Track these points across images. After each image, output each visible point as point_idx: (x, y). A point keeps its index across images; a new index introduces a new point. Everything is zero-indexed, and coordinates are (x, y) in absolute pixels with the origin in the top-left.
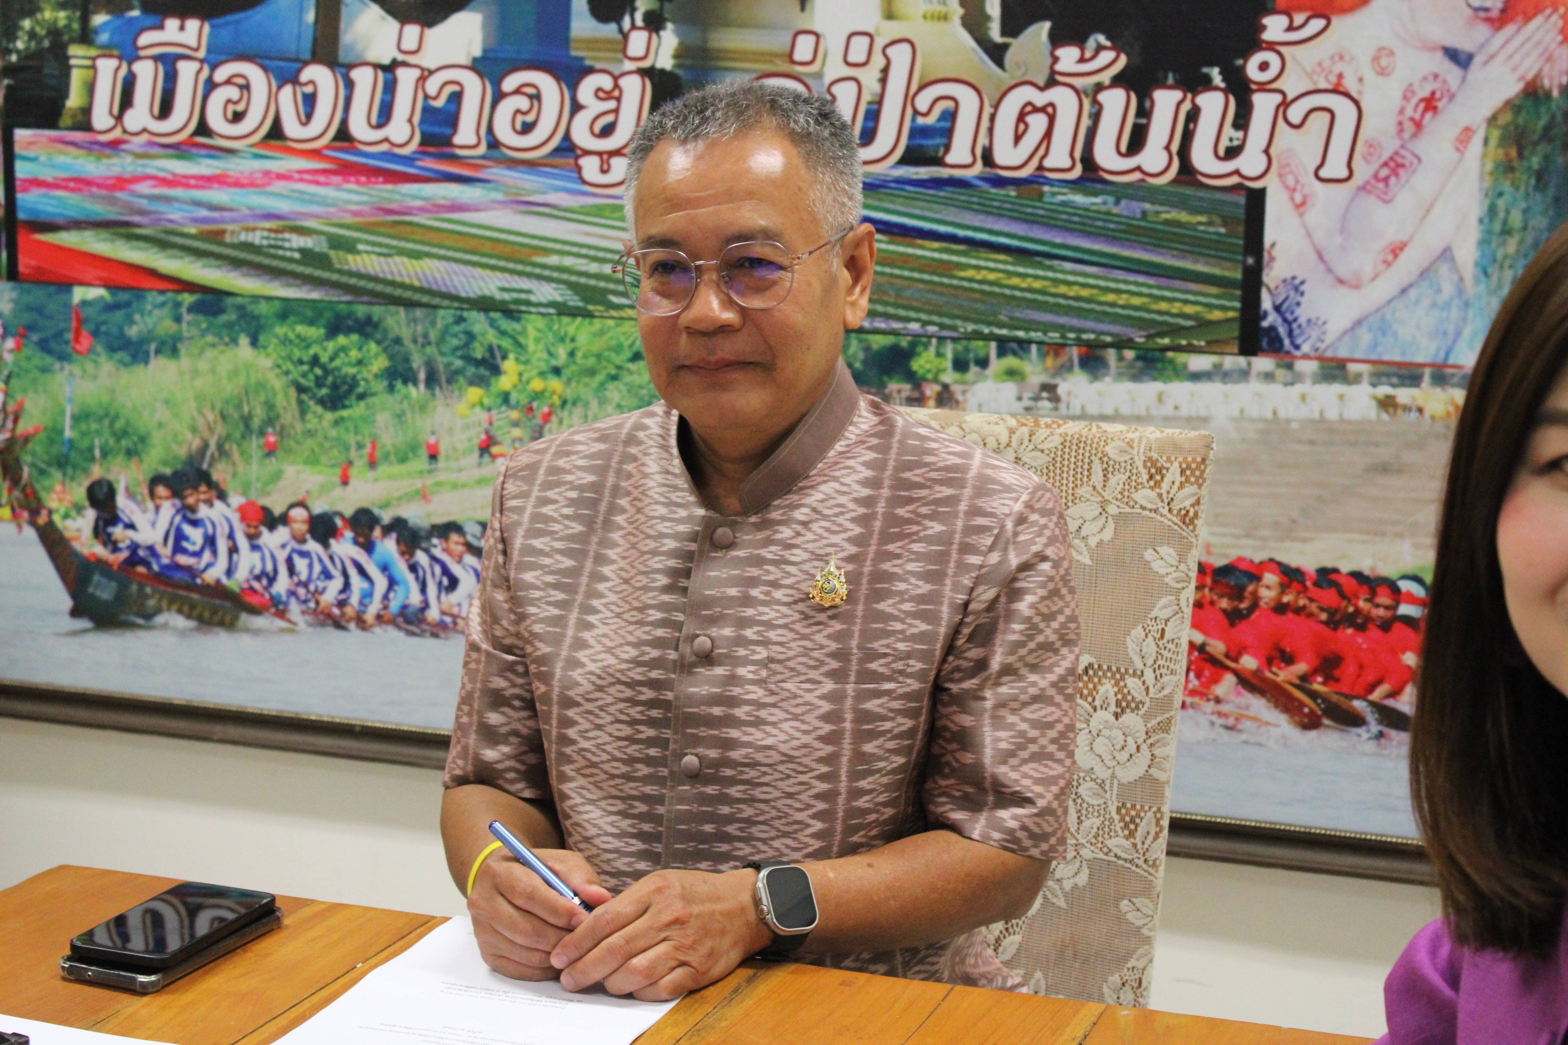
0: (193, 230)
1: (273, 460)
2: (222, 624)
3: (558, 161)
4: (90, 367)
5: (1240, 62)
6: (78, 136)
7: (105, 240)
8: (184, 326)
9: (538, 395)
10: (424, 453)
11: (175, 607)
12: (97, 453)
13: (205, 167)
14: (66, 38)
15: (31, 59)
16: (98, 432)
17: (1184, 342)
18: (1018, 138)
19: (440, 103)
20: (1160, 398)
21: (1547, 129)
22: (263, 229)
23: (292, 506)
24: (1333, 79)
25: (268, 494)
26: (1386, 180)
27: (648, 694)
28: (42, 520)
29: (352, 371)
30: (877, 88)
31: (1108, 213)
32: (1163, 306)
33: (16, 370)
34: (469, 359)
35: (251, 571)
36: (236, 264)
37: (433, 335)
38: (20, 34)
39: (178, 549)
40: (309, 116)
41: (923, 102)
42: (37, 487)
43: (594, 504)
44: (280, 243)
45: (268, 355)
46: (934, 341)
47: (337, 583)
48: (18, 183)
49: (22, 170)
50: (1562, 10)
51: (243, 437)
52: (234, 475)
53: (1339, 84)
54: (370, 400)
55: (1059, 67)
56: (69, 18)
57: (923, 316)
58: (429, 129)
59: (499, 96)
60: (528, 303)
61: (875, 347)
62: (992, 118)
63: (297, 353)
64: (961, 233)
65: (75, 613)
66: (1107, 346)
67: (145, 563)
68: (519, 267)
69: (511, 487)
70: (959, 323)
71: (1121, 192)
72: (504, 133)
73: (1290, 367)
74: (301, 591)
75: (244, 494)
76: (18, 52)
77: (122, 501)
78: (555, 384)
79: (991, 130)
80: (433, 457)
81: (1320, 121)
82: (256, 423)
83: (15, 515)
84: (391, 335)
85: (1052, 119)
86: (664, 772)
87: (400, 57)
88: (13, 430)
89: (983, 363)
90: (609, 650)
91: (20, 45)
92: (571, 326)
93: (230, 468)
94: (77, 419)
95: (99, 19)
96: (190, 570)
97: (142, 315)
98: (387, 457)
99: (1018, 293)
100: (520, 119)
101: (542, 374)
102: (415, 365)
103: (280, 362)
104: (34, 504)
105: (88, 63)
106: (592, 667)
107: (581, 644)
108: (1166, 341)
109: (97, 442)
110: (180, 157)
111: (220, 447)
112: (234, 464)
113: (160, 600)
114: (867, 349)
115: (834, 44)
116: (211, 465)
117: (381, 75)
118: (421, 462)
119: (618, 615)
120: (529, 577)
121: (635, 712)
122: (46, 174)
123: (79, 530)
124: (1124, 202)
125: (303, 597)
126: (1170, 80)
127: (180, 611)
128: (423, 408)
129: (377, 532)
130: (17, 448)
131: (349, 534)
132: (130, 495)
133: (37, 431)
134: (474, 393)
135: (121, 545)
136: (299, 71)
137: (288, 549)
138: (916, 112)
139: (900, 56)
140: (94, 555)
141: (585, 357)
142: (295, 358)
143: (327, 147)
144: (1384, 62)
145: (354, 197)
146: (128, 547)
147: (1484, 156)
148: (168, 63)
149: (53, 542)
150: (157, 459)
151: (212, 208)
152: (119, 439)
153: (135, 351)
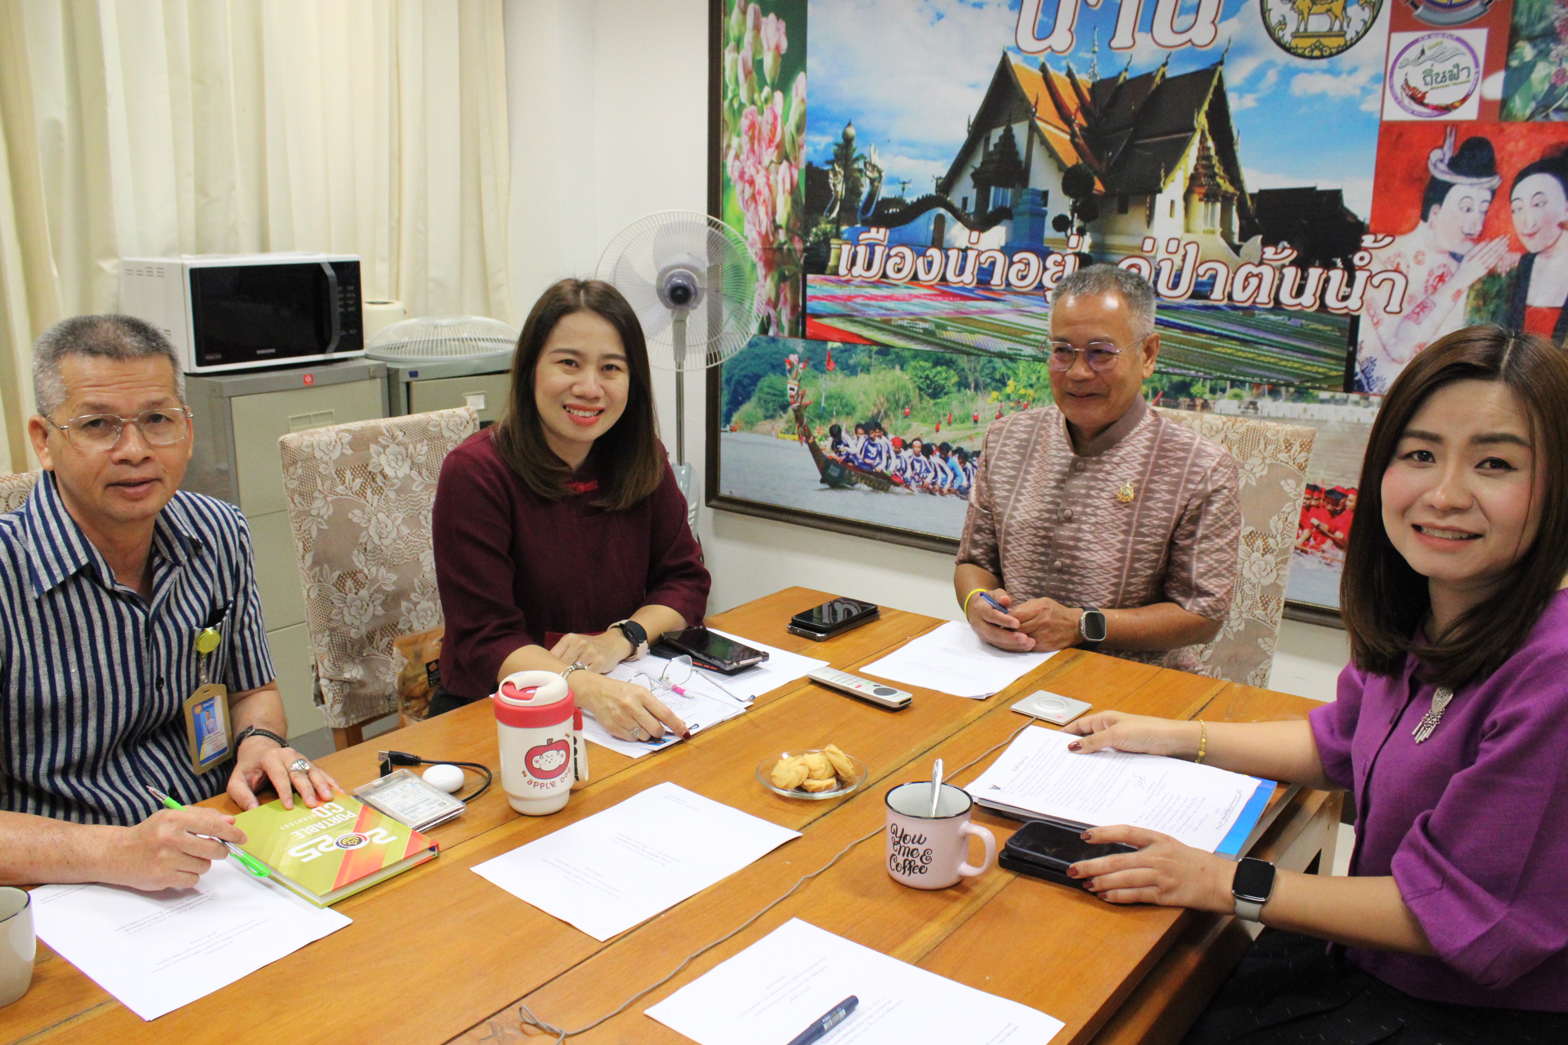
0: (878, 319)
1: (908, 419)
2: (882, 489)
3: (1036, 292)
4: (833, 376)
5: (1350, 256)
6: (833, 278)
7: (842, 322)
8: (873, 360)
9: (1023, 396)
10: (972, 420)
11: (863, 481)
12: (834, 413)
13: (884, 292)
14: (830, 236)
15: (816, 245)
16: (835, 405)
17: (1317, 385)
18: (1244, 288)
19: (986, 266)
20: (1305, 411)
21: (1499, 291)
22: (908, 319)
23: (914, 440)
24: (1395, 265)
25: (904, 434)
26: (1418, 313)
27: (1042, 533)
28: (811, 441)
29: (943, 382)
30: (1181, 263)
31: (1285, 324)
32: (1309, 368)
33: (803, 377)
34: (993, 379)
35: (896, 468)
36: (896, 334)
37: (978, 368)
38: (811, 234)
39: (866, 456)
40: (929, 271)
41: (1201, 271)
42: (810, 427)
43: (1026, 448)
44: (914, 326)
45: (907, 374)
46: (1201, 380)
47: (932, 475)
48: (807, 297)
49: (810, 292)
50: (1509, 236)
51: (895, 409)
53: (1397, 268)
54: (950, 395)
55: (1265, 256)
56: (831, 228)
57: (1197, 368)
58: (980, 277)
59: (1012, 263)
60: (1020, 355)
61: (1174, 381)
62: (1233, 279)
63: (920, 374)
64: (1216, 331)
65: (822, 481)
66: (1281, 385)
67: (852, 461)
68: (1017, 339)
69: (991, 438)
70: (1213, 372)
71: (1291, 315)
72: (1013, 279)
73: (1367, 399)
74: (917, 477)
75: (895, 433)
76: (810, 242)
77: (844, 434)
78: (1030, 391)
79: (1232, 284)
80: (976, 421)
81: (1387, 285)
82: (901, 403)
83: (800, 439)
84: (960, 367)
85: (1261, 280)
86: (1046, 567)
87: (970, 246)
88: (801, 402)
89: (1223, 390)
90: (1027, 512)
91: (811, 239)
92: (1038, 366)
94: (828, 398)
95: (844, 228)
96: (870, 466)
97: (856, 355)
98: (956, 421)
99: (1241, 359)
100: (1020, 274)
101: (1025, 387)
102: (970, 381)
103: (912, 377)
104: (807, 433)
105: (838, 247)
106: (1019, 519)
107: (1015, 509)
108: (1309, 384)
109: (835, 409)
110: (874, 287)
111: (885, 413)
113: (857, 478)
114: (1171, 382)
115: (1162, 243)
117: (961, 253)
118: (970, 424)
119: (1032, 497)
120: (996, 478)
121: (1036, 540)
122: (819, 294)
124: (1292, 320)
125: (917, 480)
126: (1317, 263)
127: (865, 483)
128: (972, 400)
129: (950, 453)
130: (802, 409)
131: (938, 453)
132: (847, 432)
133: (810, 403)
134: (995, 394)
135: (843, 453)
136: (926, 251)
137: (912, 459)
138: (1198, 276)
139: (1192, 249)
140: (831, 457)
141: (1044, 380)
142: (919, 376)
143: (937, 284)
144: (1420, 258)
145: (947, 306)
146: (845, 454)
147: (1467, 304)
148: (871, 247)
149: (815, 450)
150: (859, 417)
151: (887, 309)
152: (843, 408)
153: (852, 370)
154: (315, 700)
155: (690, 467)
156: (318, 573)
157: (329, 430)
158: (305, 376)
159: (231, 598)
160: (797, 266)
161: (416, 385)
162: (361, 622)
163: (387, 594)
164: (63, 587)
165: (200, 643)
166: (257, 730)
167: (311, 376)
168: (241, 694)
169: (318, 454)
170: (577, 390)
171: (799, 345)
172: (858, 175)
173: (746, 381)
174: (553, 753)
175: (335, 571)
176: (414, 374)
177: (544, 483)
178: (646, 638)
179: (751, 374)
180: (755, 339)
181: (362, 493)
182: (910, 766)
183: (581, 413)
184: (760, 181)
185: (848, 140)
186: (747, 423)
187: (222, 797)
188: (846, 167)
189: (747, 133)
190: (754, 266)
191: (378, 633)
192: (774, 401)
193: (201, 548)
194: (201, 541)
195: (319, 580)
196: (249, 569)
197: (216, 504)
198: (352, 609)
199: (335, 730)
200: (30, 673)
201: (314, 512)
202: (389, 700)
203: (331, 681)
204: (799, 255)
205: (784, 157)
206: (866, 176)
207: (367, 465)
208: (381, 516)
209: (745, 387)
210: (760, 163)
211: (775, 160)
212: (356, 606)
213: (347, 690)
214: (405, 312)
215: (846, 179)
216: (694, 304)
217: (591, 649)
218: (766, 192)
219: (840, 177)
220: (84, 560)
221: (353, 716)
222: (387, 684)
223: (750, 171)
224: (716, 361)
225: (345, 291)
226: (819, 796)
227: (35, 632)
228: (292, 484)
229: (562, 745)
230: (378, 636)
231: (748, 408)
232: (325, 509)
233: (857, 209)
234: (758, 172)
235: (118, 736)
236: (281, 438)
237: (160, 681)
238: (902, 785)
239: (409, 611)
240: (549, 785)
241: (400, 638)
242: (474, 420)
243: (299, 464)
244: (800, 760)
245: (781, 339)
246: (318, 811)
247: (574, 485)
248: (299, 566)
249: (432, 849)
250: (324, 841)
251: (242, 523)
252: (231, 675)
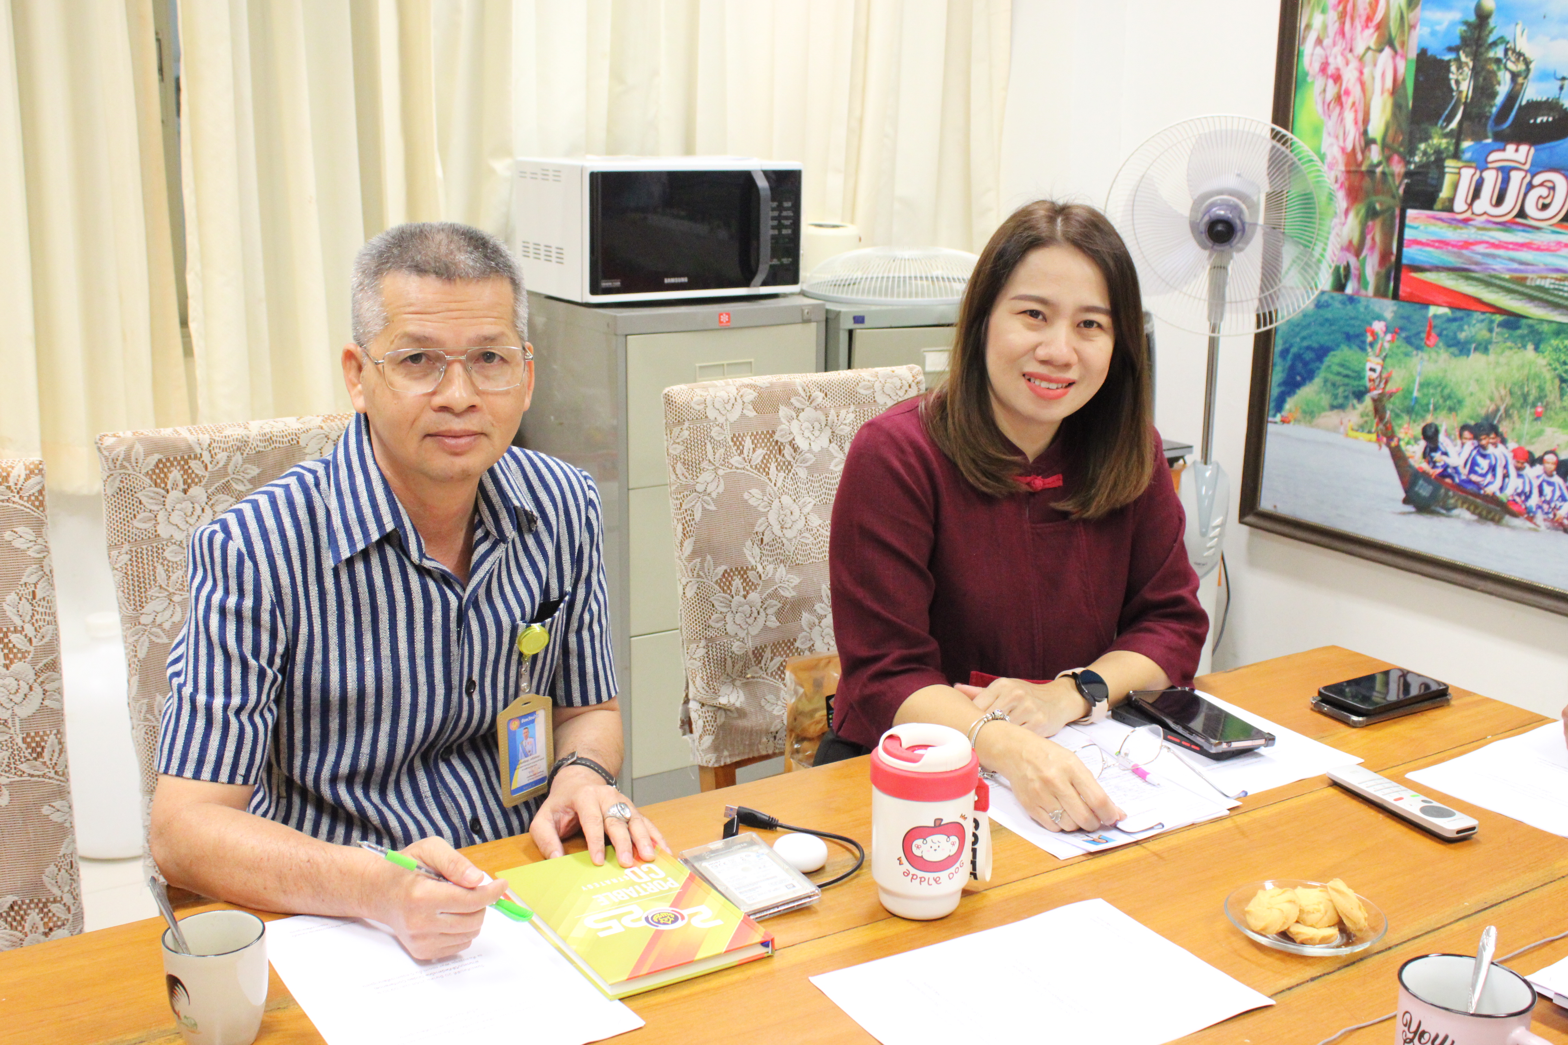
0: (1507, 276)
1: (1539, 423)
2: (1492, 520)
4: (1433, 355)
6: (1445, 215)
7: (1453, 279)
8: (1494, 334)
11: (1465, 506)
12: (1431, 407)
13: (1520, 237)
14: (1444, 155)
15: (1423, 168)
16: (1433, 395)
22: (1552, 278)
23: (1546, 453)
25: (1533, 444)
28: (1393, 444)
33: (1390, 353)
35: (1516, 490)
36: (1531, 298)
38: (1418, 152)
39: (1472, 471)
42: (1394, 424)
44: (1561, 288)
45: (1544, 357)
48: (1405, 242)
49: (1408, 234)
51: (1522, 406)
52: (1513, 429)
56: (1448, 143)
65: (1406, 501)
67: (1451, 476)
74: (1546, 507)
75: (1518, 442)
76: (1415, 163)
77: (1442, 438)
82: (1531, 398)
83: (1379, 439)
88: (1384, 388)
91: (1417, 159)
93: (1511, 425)
94: (1422, 386)
95: (1466, 144)
96: (1476, 484)
97: (1469, 326)
103: (1552, 362)
104: (1389, 433)
105: (1456, 171)
109: (1432, 401)
110: (1506, 231)
111: (1506, 411)
112: (1514, 423)
113: (1457, 501)
116: (1499, 422)
122: (1423, 237)
123: (1414, 452)
125: (1546, 510)
127: (1468, 509)
130: (1385, 399)
132: (1448, 435)
133: (1398, 390)
135: (1438, 464)
137: (1541, 479)
140: (1421, 468)
142: (1562, 361)
146: (1442, 466)
148: (1505, 173)
149: (1398, 457)
150: (1467, 415)
151: (1521, 263)
152: (1445, 401)
153: (1462, 348)
154: (682, 726)
155: (1218, 467)
156: (698, 566)
157: (728, 384)
158: (721, 314)
159: (568, 588)
160: (1393, 197)
161: (859, 334)
162: (748, 633)
163: (785, 601)
164: (365, 555)
165: (524, 641)
166: (578, 758)
167: (728, 314)
168: (570, 711)
169: (711, 414)
170: (1041, 353)
171: (1388, 308)
172: (1494, 67)
173: (1309, 356)
174: (941, 838)
175: (721, 564)
176: (859, 320)
177: (985, 473)
178: (1107, 697)
179: (1315, 345)
180: (1325, 297)
181: (764, 468)
182: (1456, 927)
183: (1044, 385)
184: (1350, 76)
185: (1483, 17)
186: (1305, 412)
187: (520, 839)
188: (1476, 56)
189: (1335, 7)
190: (1331, 197)
191: (768, 651)
192: (1346, 385)
193: (535, 522)
194: (536, 513)
195: (699, 574)
196: (595, 554)
197: (562, 468)
198: (737, 616)
199: (702, 768)
200: (318, 657)
201: (700, 488)
202: (775, 737)
203: (703, 705)
204: (1397, 183)
205: (1387, 41)
206: (1506, 69)
207: (774, 432)
208: (786, 500)
209: (1306, 364)
210: (1351, 50)
211: (1373, 46)
212: (743, 612)
213: (721, 719)
214: (860, 239)
215: (1476, 72)
216: (1240, 245)
217: (1028, 703)
218: (1356, 91)
219: (1467, 71)
220: (390, 526)
221: (726, 753)
222: (775, 717)
223: (1336, 62)
224: (1265, 325)
225: (780, 208)
226: (1310, 951)
227: (329, 607)
228: (675, 449)
229: (956, 829)
230: (768, 654)
231: (1308, 392)
232: (715, 484)
233: (1488, 118)
234: (1347, 63)
235: (414, 748)
236: (666, 391)
237: (471, 683)
238: (1426, 956)
239: (812, 626)
240: (932, 881)
241: (794, 660)
242: (918, 383)
243: (687, 424)
244: (1289, 894)
245: (1362, 299)
246: (632, 872)
247: (1029, 479)
248: (676, 554)
249: (765, 944)
250: (631, 913)
251: (591, 495)
252: (561, 684)
